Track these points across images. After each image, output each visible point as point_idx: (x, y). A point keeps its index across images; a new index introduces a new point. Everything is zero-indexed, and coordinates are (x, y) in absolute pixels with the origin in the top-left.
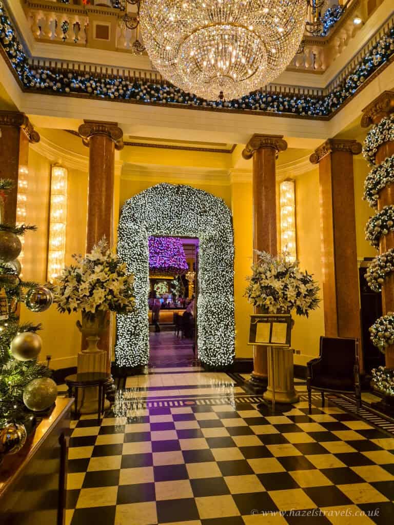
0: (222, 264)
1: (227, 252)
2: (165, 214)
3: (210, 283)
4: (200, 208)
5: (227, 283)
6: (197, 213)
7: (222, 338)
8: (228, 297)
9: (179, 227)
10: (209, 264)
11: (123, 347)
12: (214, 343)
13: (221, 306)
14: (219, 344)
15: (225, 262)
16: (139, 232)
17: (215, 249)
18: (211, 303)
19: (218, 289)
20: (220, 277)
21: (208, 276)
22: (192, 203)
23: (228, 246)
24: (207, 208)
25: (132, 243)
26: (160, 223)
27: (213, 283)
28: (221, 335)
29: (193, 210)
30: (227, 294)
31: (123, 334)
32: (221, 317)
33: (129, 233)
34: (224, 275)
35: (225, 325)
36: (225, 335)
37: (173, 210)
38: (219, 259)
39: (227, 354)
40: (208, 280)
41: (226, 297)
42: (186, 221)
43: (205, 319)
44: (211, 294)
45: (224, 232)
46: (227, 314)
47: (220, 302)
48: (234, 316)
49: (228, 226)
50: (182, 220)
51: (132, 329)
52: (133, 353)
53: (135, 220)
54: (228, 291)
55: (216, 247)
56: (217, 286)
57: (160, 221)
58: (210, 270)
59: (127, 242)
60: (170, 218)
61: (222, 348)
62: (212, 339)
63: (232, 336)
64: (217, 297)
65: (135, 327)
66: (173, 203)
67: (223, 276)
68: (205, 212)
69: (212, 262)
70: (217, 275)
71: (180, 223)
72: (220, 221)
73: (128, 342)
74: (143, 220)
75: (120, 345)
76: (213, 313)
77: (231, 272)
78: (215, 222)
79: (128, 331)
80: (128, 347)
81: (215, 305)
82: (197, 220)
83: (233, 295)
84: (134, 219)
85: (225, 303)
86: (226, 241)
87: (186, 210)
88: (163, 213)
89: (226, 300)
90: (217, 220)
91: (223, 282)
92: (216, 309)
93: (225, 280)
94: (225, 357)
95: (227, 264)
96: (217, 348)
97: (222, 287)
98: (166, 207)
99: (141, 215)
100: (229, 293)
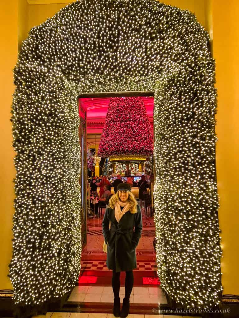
0: (192, 124)
1: (202, 102)
2: (90, 44)
3: (171, 158)
4: (151, 26)
5: (202, 158)
6: (145, 36)
7: (197, 257)
8: (204, 184)
9: (115, 67)
10: (169, 125)
11: (20, 270)
12: (181, 265)
13: (192, 200)
14: (191, 267)
15: (199, 121)
16: (48, 77)
17: (180, 98)
18: (173, 193)
19: (186, 169)
20: (188, 148)
21: (168, 147)
22: (136, 20)
23: (203, 90)
24: (163, 25)
25: (36, 94)
26: (82, 60)
27: (176, 159)
28: (194, 252)
29: (138, 31)
30: (203, 178)
31: (20, 247)
32: (192, 220)
33: (30, 78)
34: (197, 143)
35: (201, 234)
36: (202, 252)
37: (103, 35)
38: (187, 115)
39: (206, 290)
40: (168, 154)
41: (200, 183)
42: (126, 53)
43: (164, 220)
44: (172, 177)
45: (196, 65)
46: (205, 214)
47: (190, 193)
48: (217, 217)
49: (204, 55)
50: (120, 53)
51: (36, 239)
52: (37, 280)
53: (39, 57)
54: (205, 173)
55: (180, 95)
56: (183, 163)
57: (83, 57)
58: (170, 137)
59: (26, 93)
60: (99, 51)
61: (197, 277)
62: (177, 258)
63: (216, 255)
64: (184, 183)
65: (41, 236)
66: (103, 23)
67: (194, 146)
68: (160, 32)
69: (174, 122)
70: (183, 144)
71: (116, 60)
72: (187, 46)
73: (29, 262)
74: (53, 55)
75: (16, 267)
76: (178, 212)
77: (211, 137)
78: (178, 49)
79: (29, 242)
80: (28, 270)
81: (181, 198)
82: (146, 48)
83: (215, 180)
84: (37, 54)
85: (200, 195)
86: (201, 82)
87: (125, 33)
88: (85, 42)
89: (202, 189)
90: (183, 44)
91: (195, 156)
92: (183, 205)
93: (199, 154)
94: (203, 294)
95: (202, 123)
96: (187, 275)
97: (193, 165)
98: (91, 30)
99: (49, 47)
100: (206, 176)
